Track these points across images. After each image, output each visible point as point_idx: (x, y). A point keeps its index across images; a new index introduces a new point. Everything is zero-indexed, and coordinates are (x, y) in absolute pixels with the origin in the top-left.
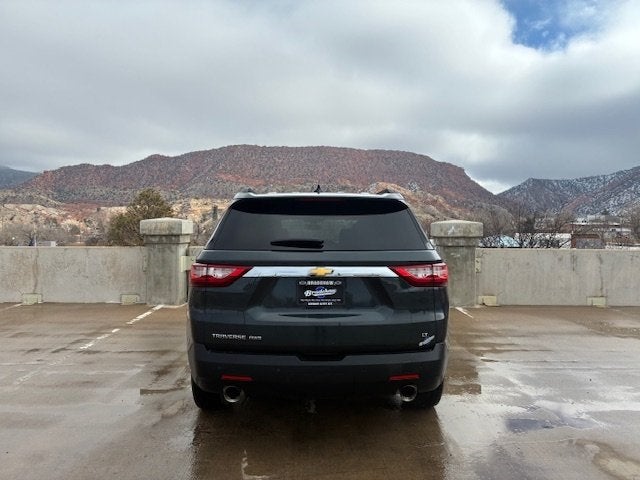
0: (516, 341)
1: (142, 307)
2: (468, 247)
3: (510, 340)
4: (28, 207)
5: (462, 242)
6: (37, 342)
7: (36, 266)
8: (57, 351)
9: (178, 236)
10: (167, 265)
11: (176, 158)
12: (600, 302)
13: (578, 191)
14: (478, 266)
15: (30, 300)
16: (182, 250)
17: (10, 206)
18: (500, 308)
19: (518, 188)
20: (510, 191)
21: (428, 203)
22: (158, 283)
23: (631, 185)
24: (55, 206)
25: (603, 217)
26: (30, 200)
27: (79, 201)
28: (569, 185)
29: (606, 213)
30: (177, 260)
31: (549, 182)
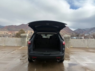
0: (75, 53)
1: (21, 47)
2: (69, 39)
3: (74, 52)
4: (4, 31)
5: (68, 38)
6: (5, 52)
7: (5, 40)
8: (8, 53)
9: (26, 36)
10: (24, 40)
11: (26, 24)
12: (87, 47)
13: (85, 31)
14: (70, 41)
15: (4, 45)
16: (27, 38)
17: (1, 31)
18: (73, 48)
19: (76, 30)
20: (75, 30)
21: (63, 32)
22: (23, 43)
23: (93, 30)
24: (8, 31)
25: (89, 35)
26: (4, 30)
27: (11, 30)
28: (84, 30)
29: (89, 34)
30: (26, 40)
31: (81, 29)
